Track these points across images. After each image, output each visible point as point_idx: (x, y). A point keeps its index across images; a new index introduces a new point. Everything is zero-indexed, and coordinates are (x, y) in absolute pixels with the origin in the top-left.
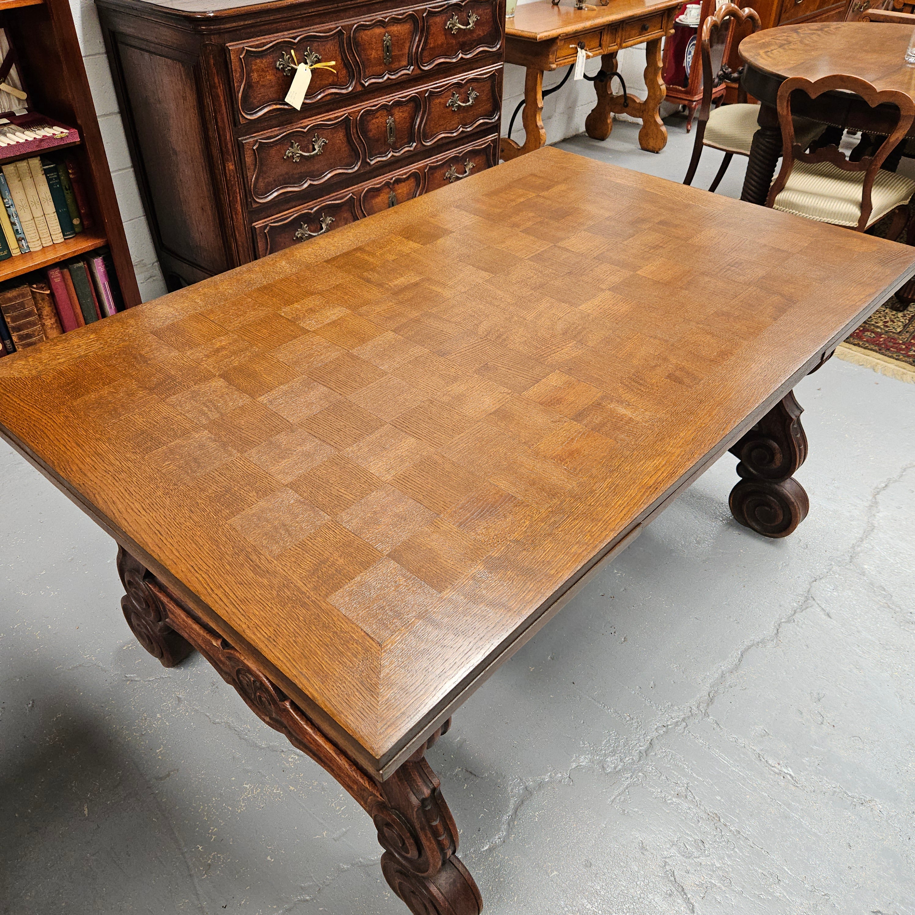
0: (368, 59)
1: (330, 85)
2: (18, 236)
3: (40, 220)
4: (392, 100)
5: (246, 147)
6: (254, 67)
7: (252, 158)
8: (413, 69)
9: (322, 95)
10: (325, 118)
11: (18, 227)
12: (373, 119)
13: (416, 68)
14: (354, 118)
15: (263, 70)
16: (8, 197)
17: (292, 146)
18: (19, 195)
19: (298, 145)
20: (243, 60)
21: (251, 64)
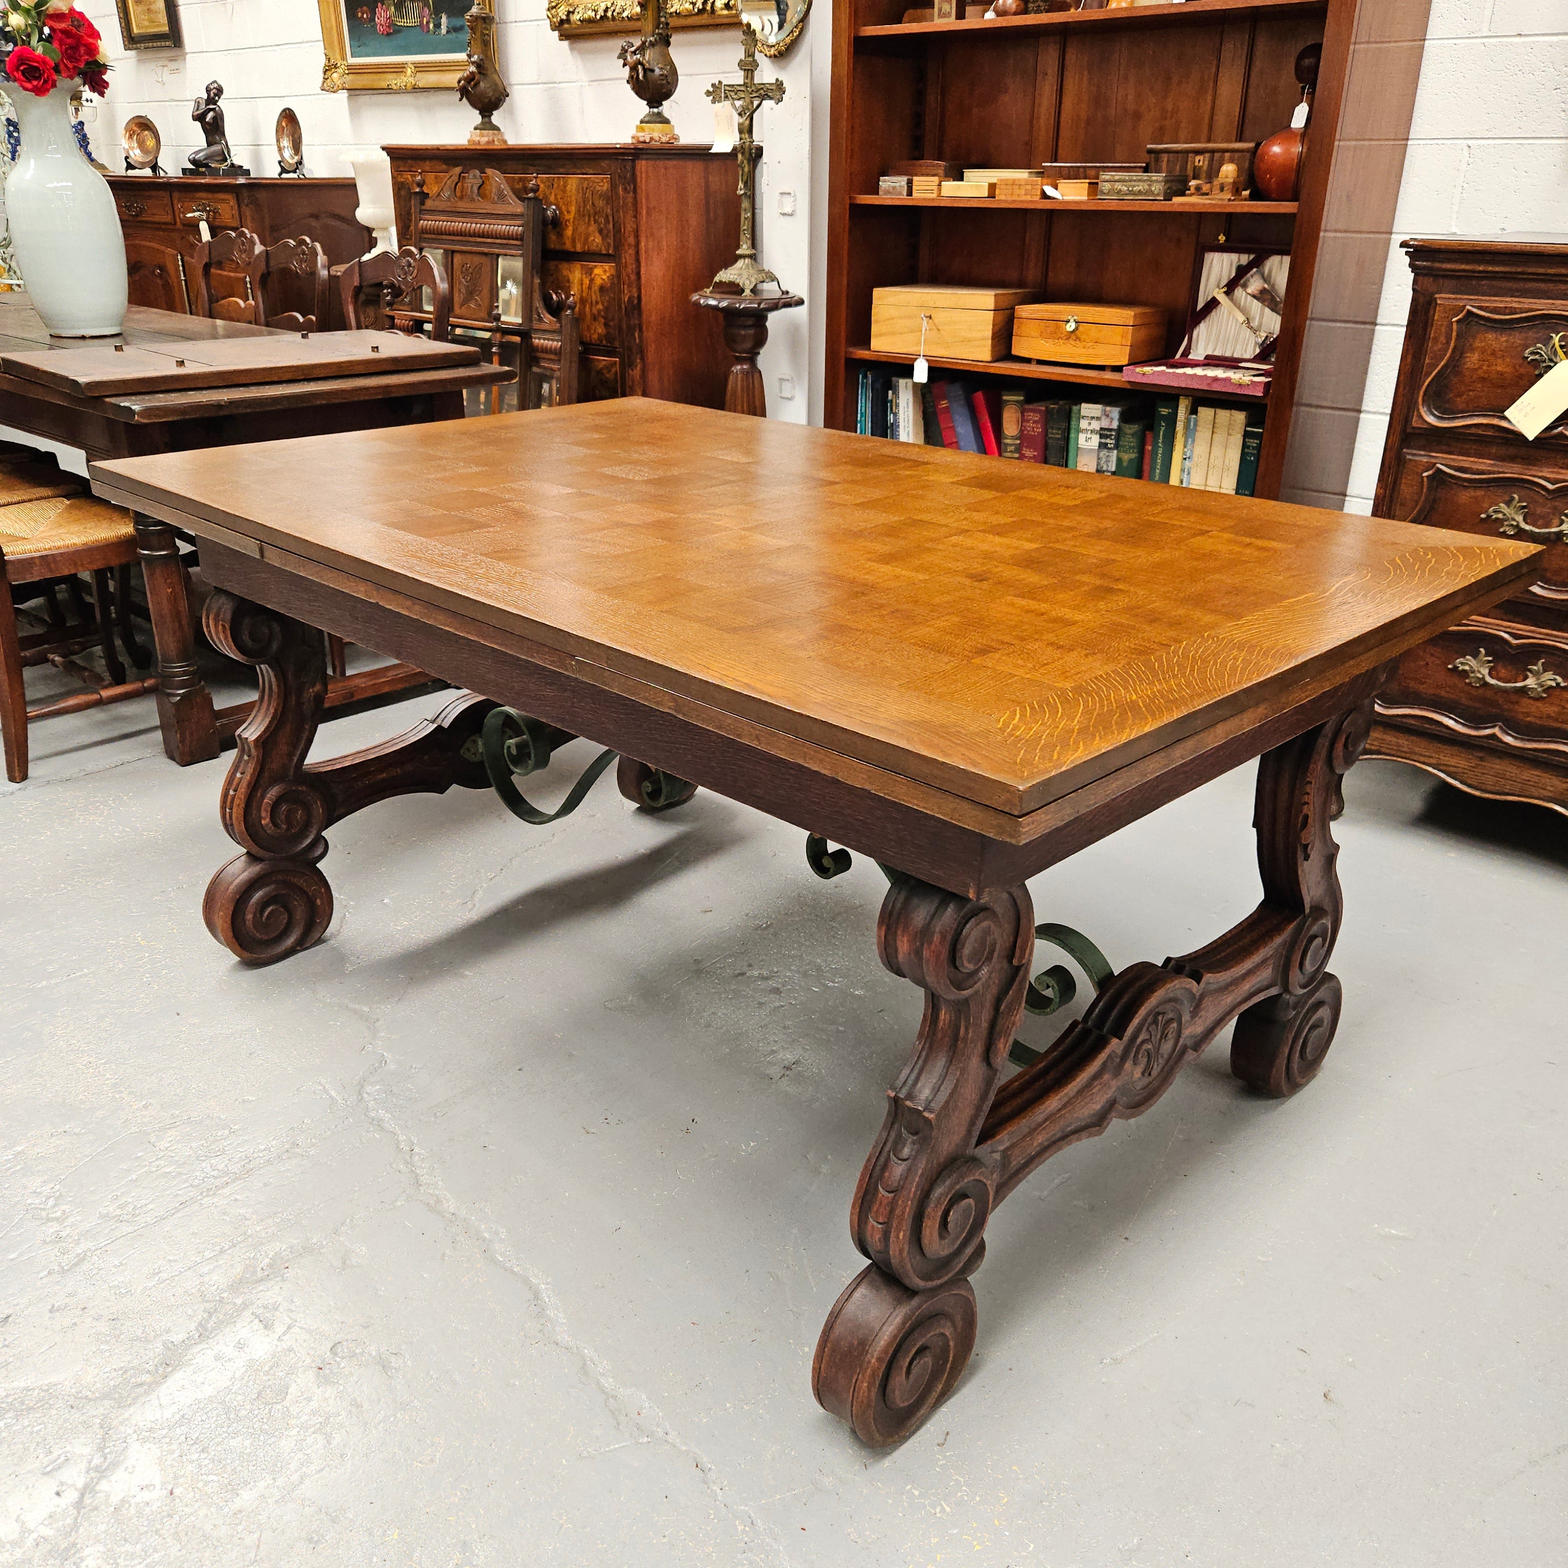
5: (1409, 466)
6: (1478, 344)
7: (1416, 488)
15: (1493, 353)
16: (1189, 447)
17: (1508, 503)
18: (1200, 448)
19: (1524, 507)
20: (1455, 326)
21: (1474, 337)
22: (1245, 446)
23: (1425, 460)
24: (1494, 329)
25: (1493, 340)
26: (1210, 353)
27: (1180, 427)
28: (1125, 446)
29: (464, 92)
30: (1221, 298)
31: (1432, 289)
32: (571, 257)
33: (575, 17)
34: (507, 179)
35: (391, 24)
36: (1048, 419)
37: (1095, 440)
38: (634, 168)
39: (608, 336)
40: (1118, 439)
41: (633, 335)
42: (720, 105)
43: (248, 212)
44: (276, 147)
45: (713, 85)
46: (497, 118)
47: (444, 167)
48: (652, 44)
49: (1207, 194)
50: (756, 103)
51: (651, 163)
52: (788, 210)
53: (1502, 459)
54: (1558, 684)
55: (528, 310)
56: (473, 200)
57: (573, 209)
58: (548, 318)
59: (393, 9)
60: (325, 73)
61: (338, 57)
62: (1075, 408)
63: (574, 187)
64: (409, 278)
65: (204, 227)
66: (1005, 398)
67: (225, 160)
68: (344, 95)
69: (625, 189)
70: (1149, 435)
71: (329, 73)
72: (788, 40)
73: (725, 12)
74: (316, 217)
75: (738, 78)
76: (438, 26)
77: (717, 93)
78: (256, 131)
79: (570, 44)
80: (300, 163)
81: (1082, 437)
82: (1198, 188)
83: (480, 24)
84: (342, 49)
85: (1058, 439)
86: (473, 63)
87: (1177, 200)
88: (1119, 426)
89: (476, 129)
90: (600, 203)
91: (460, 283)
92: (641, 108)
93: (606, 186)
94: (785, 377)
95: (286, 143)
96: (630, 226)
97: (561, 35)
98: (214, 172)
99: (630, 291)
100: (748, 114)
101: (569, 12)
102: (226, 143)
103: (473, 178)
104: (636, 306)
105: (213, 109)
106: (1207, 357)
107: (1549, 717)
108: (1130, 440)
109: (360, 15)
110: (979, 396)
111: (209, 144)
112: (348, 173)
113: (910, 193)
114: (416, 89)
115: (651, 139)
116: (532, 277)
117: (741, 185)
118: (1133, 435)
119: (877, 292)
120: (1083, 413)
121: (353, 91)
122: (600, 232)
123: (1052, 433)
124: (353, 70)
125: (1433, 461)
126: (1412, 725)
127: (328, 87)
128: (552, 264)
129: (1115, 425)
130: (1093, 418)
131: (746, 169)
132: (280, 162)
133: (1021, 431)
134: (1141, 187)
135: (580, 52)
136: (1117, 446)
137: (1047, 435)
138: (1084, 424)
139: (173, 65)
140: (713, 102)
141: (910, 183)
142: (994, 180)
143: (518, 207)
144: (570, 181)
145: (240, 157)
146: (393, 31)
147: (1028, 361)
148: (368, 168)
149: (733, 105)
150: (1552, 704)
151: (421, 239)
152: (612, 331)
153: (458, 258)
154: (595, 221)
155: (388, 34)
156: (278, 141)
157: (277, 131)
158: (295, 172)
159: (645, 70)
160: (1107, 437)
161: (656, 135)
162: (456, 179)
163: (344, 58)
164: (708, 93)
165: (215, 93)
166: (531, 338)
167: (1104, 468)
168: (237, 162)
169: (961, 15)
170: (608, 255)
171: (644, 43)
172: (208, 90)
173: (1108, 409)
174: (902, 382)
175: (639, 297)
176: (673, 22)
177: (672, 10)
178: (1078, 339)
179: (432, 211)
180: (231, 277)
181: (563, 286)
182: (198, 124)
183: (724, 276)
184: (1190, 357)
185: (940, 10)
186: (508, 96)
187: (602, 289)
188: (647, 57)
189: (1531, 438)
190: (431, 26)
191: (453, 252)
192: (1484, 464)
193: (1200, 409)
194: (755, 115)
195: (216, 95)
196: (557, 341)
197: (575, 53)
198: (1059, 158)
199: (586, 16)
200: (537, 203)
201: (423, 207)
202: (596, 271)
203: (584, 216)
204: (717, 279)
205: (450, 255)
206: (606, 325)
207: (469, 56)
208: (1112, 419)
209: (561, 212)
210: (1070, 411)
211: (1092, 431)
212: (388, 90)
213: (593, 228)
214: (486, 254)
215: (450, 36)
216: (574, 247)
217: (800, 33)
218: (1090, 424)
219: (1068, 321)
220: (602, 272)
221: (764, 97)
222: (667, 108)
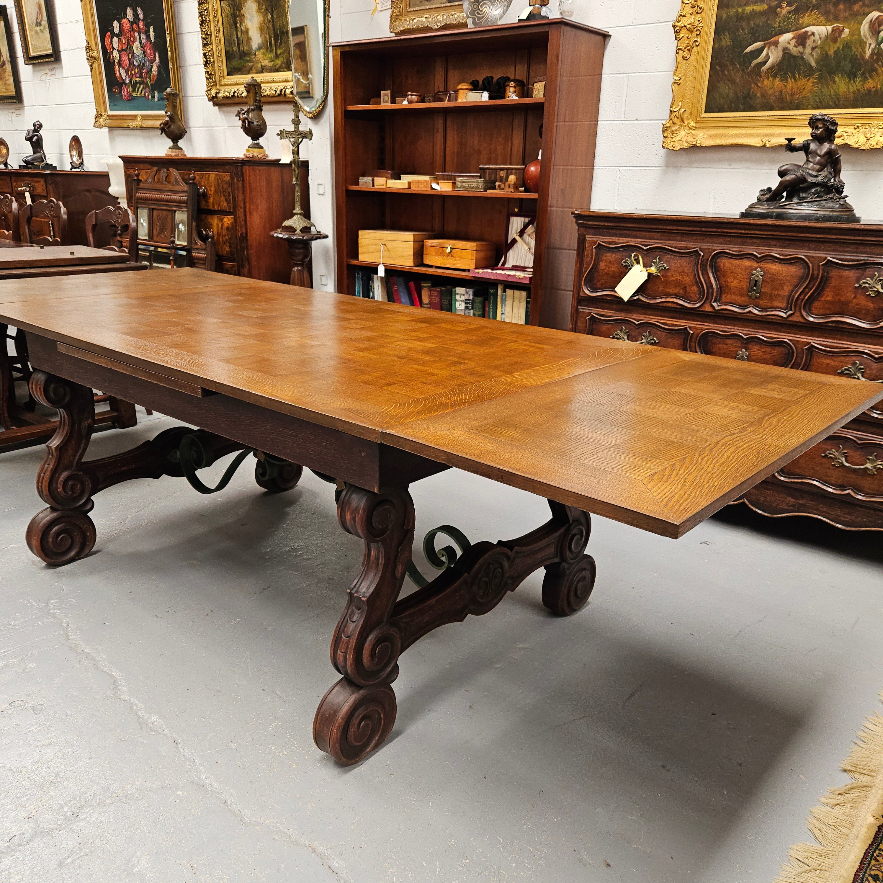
0: (727, 286)
1: (675, 295)
4: (749, 334)
5: (581, 314)
6: (604, 258)
7: (584, 325)
8: (791, 315)
9: (663, 300)
10: (661, 321)
12: (720, 344)
13: (797, 314)
14: (696, 333)
15: (610, 262)
16: (503, 308)
17: (621, 331)
18: (508, 309)
19: (627, 332)
20: (594, 250)
21: (602, 255)
22: (527, 307)
23: (587, 311)
24: (610, 252)
25: (610, 256)
26: (514, 264)
27: (499, 298)
28: (476, 308)
29: (163, 130)
30: (518, 238)
31: (585, 233)
32: (213, 212)
33: (220, 95)
34: (180, 174)
35: (130, 95)
36: (441, 294)
37: (463, 305)
38: (242, 170)
39: (231, 252)
40: (473, 304)
41: (244, 252)
42: (284, 140)
43: (51, 188)
44: (69, 155)
45: (280, 131)
46: (181, 143)
47: (150, 167)
48: (253, 110)
49: (503, 189)
50: (300, 140)
51: (251, 167)
52: (321, 192)
53: (617, 310)
55: (190, 239)
56: (162, 183)
57: (213, 189)
58: (199, 242)
59: (131, 88)
60: (96, 118)
61: (103, 111)
62: (453, 289)
63: (213, 178)
64: (120, 220)
65: (27, 195)
66: (422, 285)
67: (43, 161)
68: (107, 129)
69: (238, 180)
70: (487, 302)
71: (98, 119)
72: (317, 110)
73: (291, 96)
74: (89, 191)
75: (292, 128)
76: (153, 97)
77: (282, 134)
78: (61, 147)
79: (219, 108)
80: (82, 163)
81: (457, 303)
82: (499, 186)
83: (171, 97)
84: (105, 106)
85: (447, 304)
86: (167, 116)
87: (489, 191)
88: (473, 298)
89: (170, 148)
90: (225, 186)
91: (157, 225)
92: (249, 141)
93: (228, 178)
94: (323, 274)
95: (74, 153)
96: (241, 197)
97: (214, 104)
98: (37, 167)
99: (241, 230)
100: (297, 145)
101: (217, 93)
102: (44, 152)
103: (163, 172)
104: (244, 238)
105: (37, 135)
106: (513, 266)
108: (478, 305)
109: (114, 90)
110: (412, 284)
111: (34, 153)
112: (105, 169)
113: (373, 185)
114: (142, 128)
115: (253, 156)
116: (192, 221)
117: (294, 179)
118: (479, 303)
119: (360, 232)
120: (457, 292)
121: (111, 128)
122: (226, 200)
123: (444, 301)
124: (110, 117)
125: (590, 311)
127: (97, 125)
128: (203, 216)
129: (471, 297)
130: (461, 294)
131: (297, 172)
132: (71, 163)
133: (430, 301)
134: (474, 185)
135: (224, 112)
136: (472, 308)
137: (442, 301)
138: (458, 297)
139: (18, 112)
140: (281, 139)
141: (373, 180)
142: (410, 181)
143: (185, 188)
144: (211, 175)
145: (51, 159)
146: (131, 99)
147: (431, 266)
148: (115, 166)
149: (290, 140)
151: (137, 202)
152: (233, 250)
153: (155, 212)
154: (224, 195)
155: (128, 100)
156: (70, 152)
157: (70, 147)
158: (79, 168)
159: (249, 122)
160: (468, 303)
161: (255, 154)
162: (154, 173)
163: (106, 111)
164: (278, 135)
165: (38, 127)
166: (191, 252)
168: (49, 162)
169: (393, 102)
170: (230, 212)
171: (248, 109)
172: (34, 125)
173: (468, 290)
174: (375, 276)
175: (246, 234)
176: (263, 100)
177: (266, 94)
178: (452, 256)
179: (143, 189)
180: (41, 221)
181: (209, 226)
182: (29, 143)
183: (287, 223)
184: (506, 266)
185: (384, 99)
186: (186, 132)
187: (228, 228)
188: (250, 116)
189: (626, 300)
190: (150, 97)
191: (153, 209)
192: (610, 313)
193: (507, 290)
194: (300, 146)
195: (38, 128)
196: (204, 254)
197: (222, 112)
198: (446, 170)
199: (224, 95)
200: (194, 185)
201: (138, 187)
202: (225, 220)
203: (218, 192)
204: (283, 225)
205: (151, 212)
206: (230, 247)
207: (166, 113)
208: (470, 295)
209: (207, 190)
210: (451, 291)
211: (462, 301)
212: (128, 128)
213: (223, 198)
214: (169, 210)
215: (159, 102)
216: (214, 207)
217: (323, 107)
218: (460, 297)
219: (447, 248)
220: (228, 220)
221: (303, 137)
222: (262, 141)
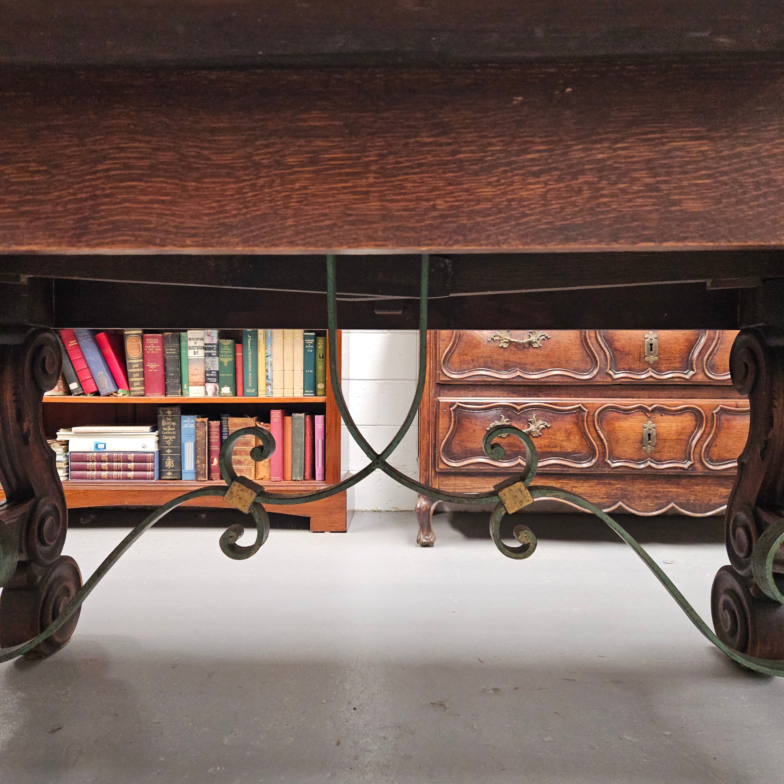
2: (268, 381)
3: (288, 373)
11: (269, 374)
16: (268, 350)
18: (277, 349)
22: (305, 344)
27: (261, 338)
28: (223, 354)
36: (164, 342)
37: (201, 353)
40: (218, 349)
54: (546, 426)
62: (183, 334)
66: (126, 333)
70: (240, 346)
81: (191, 352)
85: (174, 355)
88: (218, 342)
107: (545, 446)
108: (226, 350)
110: (103, 336)
118: (228, 346)
120: (189, 337)
123: (169, 351)
126: (473, 469)
129: (215, 341)
130: (197, 339)
133: (143, 353)
136: (218, 354)
137: (164, 352)
138: (191, 343)
150: (545, 438)
160: (210, 349)
167: (211, 369)
173: (209, 331)
208: (212, 338)
210: (180, 337)
211: (198, 347)
218: (196, 343)
